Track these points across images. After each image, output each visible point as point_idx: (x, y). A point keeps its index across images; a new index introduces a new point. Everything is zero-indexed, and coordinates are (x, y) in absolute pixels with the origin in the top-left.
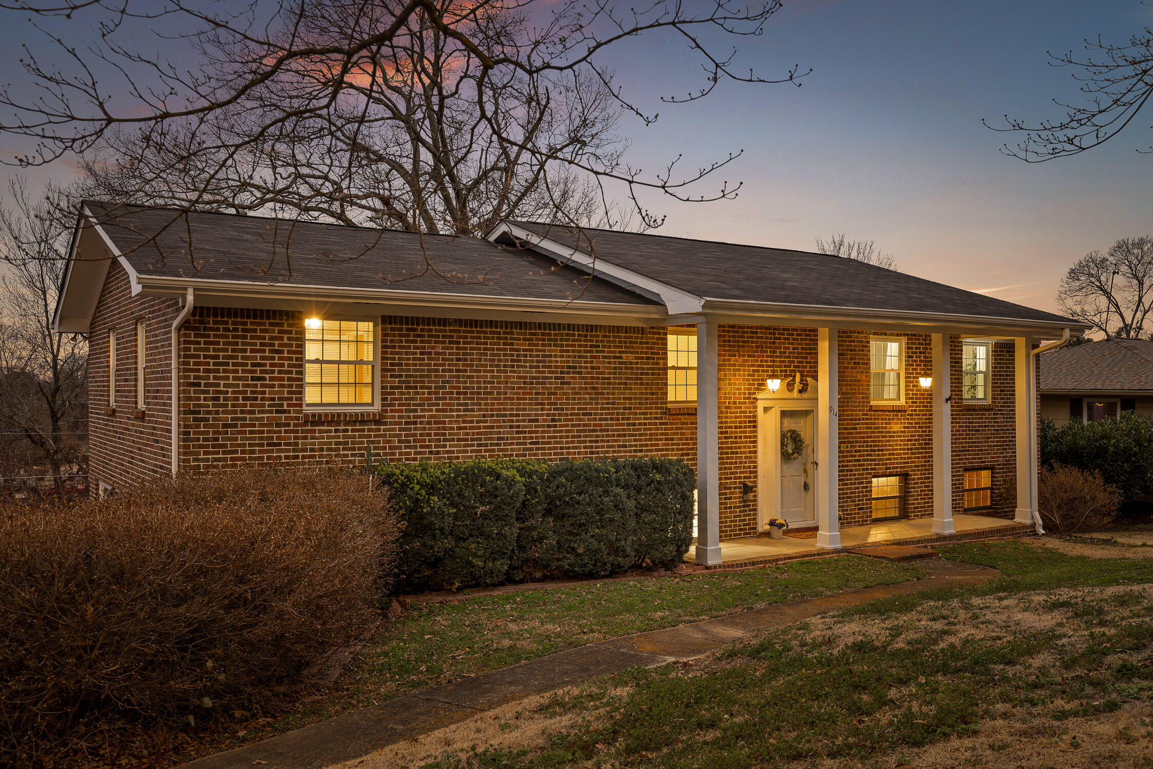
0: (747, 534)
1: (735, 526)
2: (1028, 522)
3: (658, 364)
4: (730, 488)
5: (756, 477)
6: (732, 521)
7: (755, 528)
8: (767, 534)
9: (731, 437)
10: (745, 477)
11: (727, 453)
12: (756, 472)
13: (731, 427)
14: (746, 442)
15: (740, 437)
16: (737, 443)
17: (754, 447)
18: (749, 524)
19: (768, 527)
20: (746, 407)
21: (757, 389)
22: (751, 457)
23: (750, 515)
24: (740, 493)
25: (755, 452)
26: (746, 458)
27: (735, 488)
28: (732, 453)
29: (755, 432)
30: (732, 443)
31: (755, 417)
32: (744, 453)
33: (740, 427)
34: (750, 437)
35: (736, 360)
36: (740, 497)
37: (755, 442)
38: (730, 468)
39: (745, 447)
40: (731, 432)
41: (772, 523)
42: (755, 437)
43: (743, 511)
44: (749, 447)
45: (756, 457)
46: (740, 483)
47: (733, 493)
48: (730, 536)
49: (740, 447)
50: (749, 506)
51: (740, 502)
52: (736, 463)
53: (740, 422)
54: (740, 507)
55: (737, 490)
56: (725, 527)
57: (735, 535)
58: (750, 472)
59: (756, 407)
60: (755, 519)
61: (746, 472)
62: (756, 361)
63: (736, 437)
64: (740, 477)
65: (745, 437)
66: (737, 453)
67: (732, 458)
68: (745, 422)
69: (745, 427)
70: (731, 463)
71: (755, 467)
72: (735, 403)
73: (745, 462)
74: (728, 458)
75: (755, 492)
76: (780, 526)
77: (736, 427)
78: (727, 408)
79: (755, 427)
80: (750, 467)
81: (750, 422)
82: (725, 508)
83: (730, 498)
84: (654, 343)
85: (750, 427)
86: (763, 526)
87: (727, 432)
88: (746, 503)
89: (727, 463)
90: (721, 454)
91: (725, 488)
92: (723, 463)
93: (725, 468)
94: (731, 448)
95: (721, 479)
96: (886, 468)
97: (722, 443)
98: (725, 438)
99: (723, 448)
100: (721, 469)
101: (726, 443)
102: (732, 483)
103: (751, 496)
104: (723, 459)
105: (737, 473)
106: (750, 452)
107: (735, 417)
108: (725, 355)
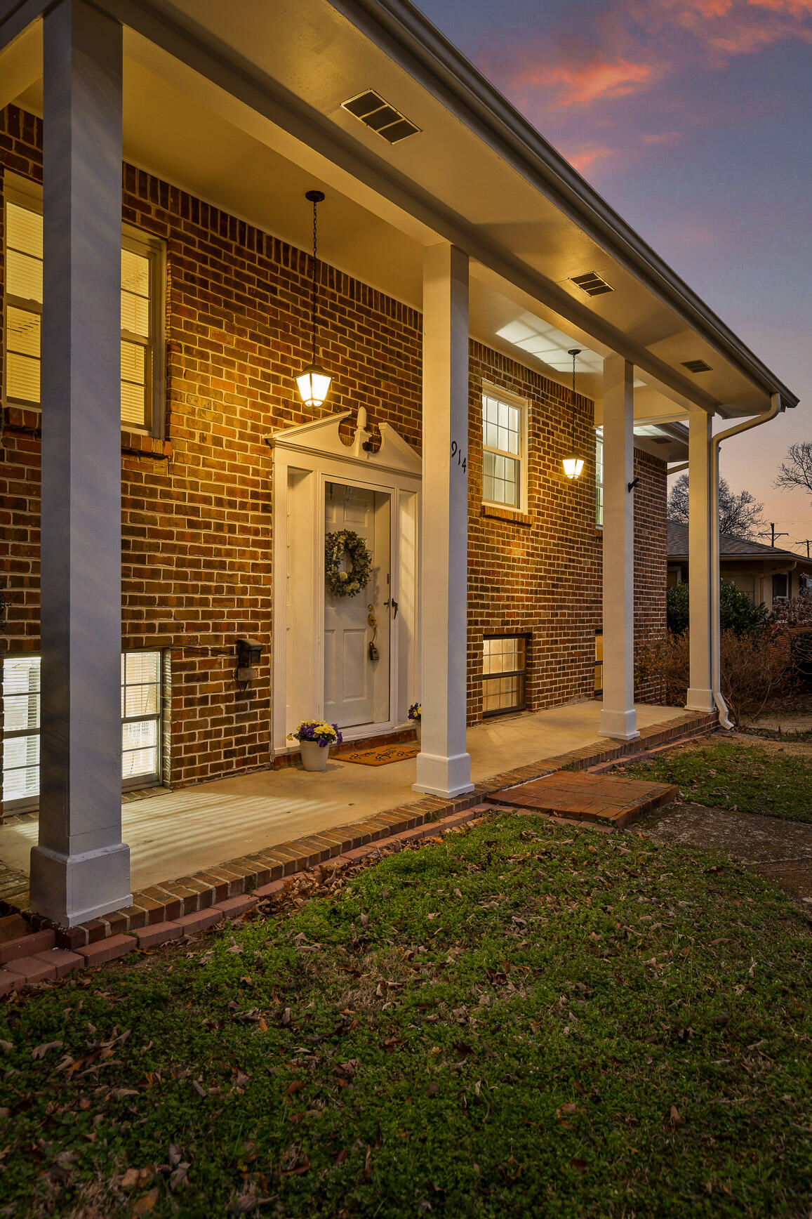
0: (245, 762)
1: (216, 745)
4: (204, 652)
5: (269, 627)
6: (207, 735)
7: (265, 748)
8: (294, 759)
9: (208, 526)
10: (242, 627)
11: (195, 564)
12: (268, 615)
13: (206, 500)
14: (246, 543)
15: (232, 529)
16: (222, 541)
17: (266, 556)
18: (251, 739)
19: (295, 743)
20: (246, 459)
21: (275, 422)
22: (256, 580)
23: (254, 716)
24: (230, 664)
25: (268, 568)
26: (245, 579)
27: (216, 652)
28: (209, 564)
29: (268, 521)
30: (208, 539)
31: (267, 485)
32: (242, 567)
33: (232, 504)
34: (256, 532)
35: (221, 337)
36: (228, 675)
37: (268, 545)
38: (204, 602)
39: (242, 554)
40: (208, 513)
41: (306, 734)
42: (268, 532)
43: (237, 708)
44: (254, 555)
45: (269, 581)
46: (229, 639)
47: (211, 664)
48: (203, 770)
49: (229, 553)
50: (252, 695)
51: (228, 687)
52: (219, 590)
53: (231, 492)
54: (228, 698)
55: (222, 658)
56: (188, 749)
57: (215, 768)
58: (256, 615)
59: (270, 463)
60: (265, 726)
61: (245, 615)
62: (272, 355)
63: (219, 527)
64: (230, 627)
65: (244, 530)
66: (222, 565)
67: (209, 577)
68: (243, 493)
69: (243, 506)
70: (206, 590)
71: (268, 604)
72: (217, 442)
73: (244, 591)
74: (197, 576)
75: (267, 661)
76: (324, 739)
77: (220, 502)
78: (196, 448)
79: (267, 509)
80: (254, 603)
81: (255, 495)
82: (190, 702)
83: (204, 677)
85: (255, 507)
86: (284, 740)
87: (195, 511)
88: (242, 688)
89: (195, 589)
90: (181, 563)
91: (191, 652)
92: (184, 589)
93: (191, 602)
94: (208, 552)
95: (179, 628)
96: (504, 623)
97: (182, 536)
98: (192, 524)
99: (182, 550)
100: (179, 602)
101: (195, 537)
102: (206, 639)
103: (256, 670)
104: (184, 576)
105: (221, 615)
106: (254, 567)
107: (218, 477)
108: (192, 315)
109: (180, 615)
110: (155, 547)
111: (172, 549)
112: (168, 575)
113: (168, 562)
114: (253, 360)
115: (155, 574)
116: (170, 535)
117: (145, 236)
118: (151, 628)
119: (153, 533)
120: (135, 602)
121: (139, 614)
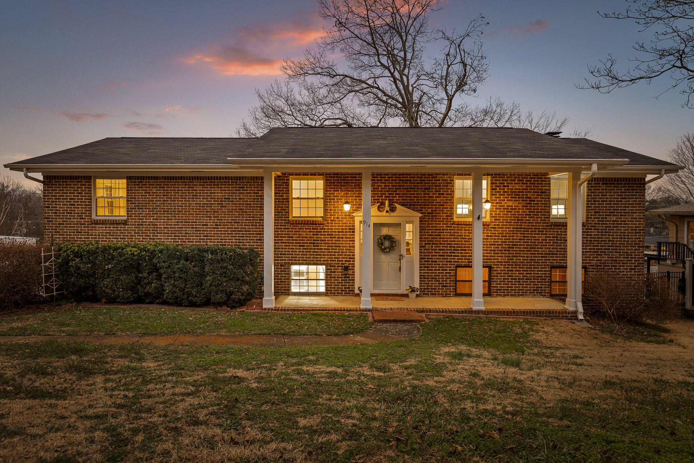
0: (347, 293)
1: (339, 288)
2: (572, 309)
3: (282, 196)
4: (335, 266)
5: (354, 261)
6: (335, 285)
7: (353, 291)
8: (359, 295)
9: (335, 238)
10: (345, 261)
11: (332, 246)
12: (354, 258)
13: (335, 232)
14: (347, 241)
15: (342, 238)
16: (340, 241)
17: (353, 244)
18: (348, 288)
20: (347, 221)
21: (356, 210)
22: (350, 250)
23: (350, 283)
24: (342, 269)
25: (354, 247)
26: (346, 250)
27: (338, 266)
28: (336, 246)
29: (354, 235)
30: (335, 241)
31: (354, 226)
32: (345, 247)
33: (342, 232)
34: (350, 238)
35: (339, 194)
36: (342, 272)
38: (335, 255)
39: (345, 244)
40: (335, 235)
42: (354, 238)
43: (344, 280)
44: (349, 244)
45: (354, 250)
46: (342, 264)
47: (337, 269)
48: (335, 293)
49: (341, 244)
50: (349, 277)
51: (342, 275)
52: (339, 252)
53: (342, 229)
54: (341, 278)
55: (340, 268)
56: (330, 288)
57: (338, 293)
58: (350, 258)
59: (354, 221)
60: (353, 285)
61: (347, 258)
62: (354, 194)
63: (339, 238)
64: (342, 261)
65: (346, 238)
66: (340, 246)
67: (336, 249)
68: (346, 229)
69: (346, 232)
70: (335, 252)
71: (354, 255)
73: (346, 252)
74: (333, 249)
75: (353, 270)
77: (339, 232)
78: (332, 220)
79: (353, 232)
80: (350, 255)
81: (349, 229)
82: (331, 277)
83: (335, 272)
84: (280, 185)
85: (350, 232)
87: (332, 235)
88: (346, 276)
89: (332, 252)
90: (328, 246)
91: (330, 266)
92: (329, 252)
93: (331, 255)
94: (336, 243)
95: (328, 261)
96: (469, 262)
97: (328, 240)
98: (331, 238)
99: (329, 243)
100: (328, 255)
101: (332, 241)
102: (336, 264)
103: (350, 272)
104: (329, 249)
105: (340, 258)
106: (349, 247)
107: (338, 226)
108: (331, 191)
109: (328, 258)
110: (322, 243)
111: (326, 243)
112: (325, 249)
113: (325, 246)
115: (322, 249)
116: (325, 240)
117: (322, 177)
118: (321, 261)
119: (321, 240)
120: (316, 255)
121: (318, 258)
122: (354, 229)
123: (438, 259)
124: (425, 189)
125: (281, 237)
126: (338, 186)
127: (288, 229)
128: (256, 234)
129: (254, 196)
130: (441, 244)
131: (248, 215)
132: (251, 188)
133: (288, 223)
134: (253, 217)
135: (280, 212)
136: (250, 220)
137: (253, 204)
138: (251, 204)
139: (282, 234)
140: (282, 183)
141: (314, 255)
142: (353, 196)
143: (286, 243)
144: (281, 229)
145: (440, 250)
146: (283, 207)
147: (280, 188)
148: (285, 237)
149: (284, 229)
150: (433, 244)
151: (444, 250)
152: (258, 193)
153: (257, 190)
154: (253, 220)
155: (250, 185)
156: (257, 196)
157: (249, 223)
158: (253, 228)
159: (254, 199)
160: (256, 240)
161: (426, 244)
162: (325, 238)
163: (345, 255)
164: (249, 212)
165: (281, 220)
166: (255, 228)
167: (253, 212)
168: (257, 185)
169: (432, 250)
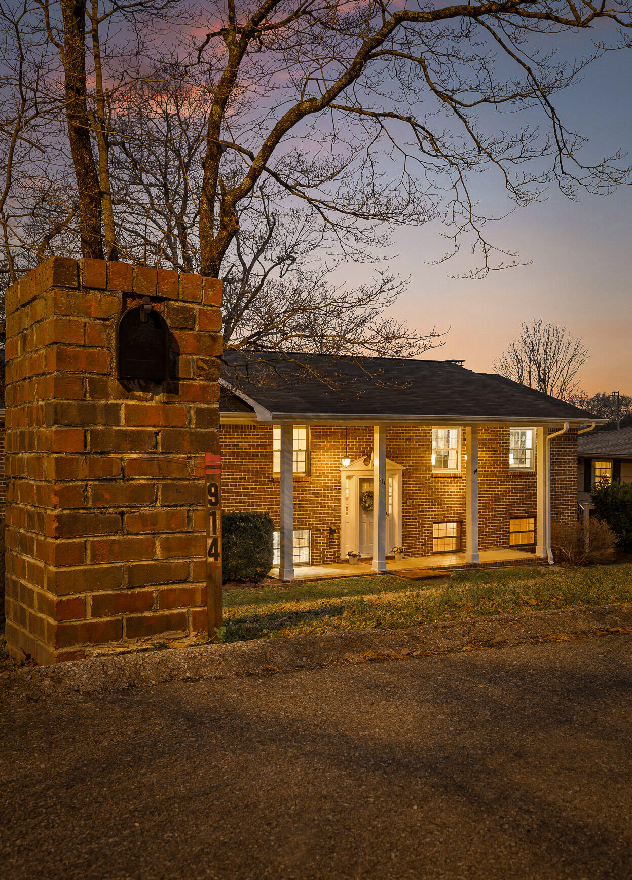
0: (332, 561)
1: (324, 555)
2: (543, 555)
3: (265, 448)
4: (320, 530)
5: (340, 523)
6: (321, 552)
7: (339, 557)
8: (347, 561)
9: (321, 496)
10: (331, 523)
11: (318, 507)
12: (340, 520)
13: (321, 490)
14: (332, 500)
15: (328, 496)
16: (325, 500)
17: (339, 503)
18: (334, 554)
19: (347, 557)
20: (333, 476)
21: (341, 464)
22: (336, 510)
23: (335, 548)
24: (328, 533)
25: (340, 506)
26: (332, 510)
27: (323, 530)
28: (321, 507)
29: (340, 492)
30: (321, 500)
31: (340, 482)
32: (331, 507)
33: (328, 490)
34: (336, 496)
35: (325, 445)
36: (327, 536)
38: (320, 517)
39: (331, 503)
40: (321, 493)
41: (350, 554)
42: (339, 496)
43: (330, 546)
44: (335, 503)
45: (340, 510)
46: (327, 527)
47: (322, 534)
48: (320, 562)
49: (327, 503)
50: (335, 542)
51: (327, 540)
52: (324, 513)
53: (328, 486)
54: (327, 543)
55: (325, 532)
56: (315, 556)
57: (323, 561)
58: (335, 520)
59: (340, 476)
60: (339, 551)
61: (333, 520)
62: (341, 445)
63: (324, 497)
64: (328, 523)
65: (332, 496)
66: (325, 507)
67: (322, 510)
68: (332, 486)
69: (332, 490)
70: (321, 514)
71: (339, 516)
72: (324, 473)
73: (332, 513)
74: (318, 510)
75: (339, 533)
76: (355, 556)
77: (324, 490)
78: (317, 477)
79: (339, 489)
80: (335, 516)
81: (335, 486)
82: (316, 544)
83: (320, 537)
84: (263, 435)
85: (335, 489)
86: (344, 556)
87: (318, 493)
88: (332, 541)
89: (318, 514)
90: (313, 507)
91: (316, 530)
92: (314, 514)
93: (316, 517)
94: (321, 503)
95: (313, 524)
96: (444, 517)
97: (314, 500)
98: (316, 497)
99: (314, 504)
100: (313, 517)
101: (318, 500)
102: (321, 527)
103: (336, 535)
104: (315, 510)
105: (325, 520)
106: (335, 506)
107: (324, 483)
108: (316, 442)
109: (313, 521)
110: (307, 504)
111: (311, 504)
112: (310, 511)
113: (311, 507)
114: (335, 449)
115: (307, 511)
116: (311, 500)
118: (306, 524)
119: (307, 501)
120: (301, 518)
121: (302, 521)
122: (340, 486)
123: (418, 515)
124: (407, 439)
125: (264, 498)
126: (323, 436)
127: (272, 488)
128: (236, 496)
129: (234, 449)
130: (420, 499)
131: (227, 472)
132: (230, 438)
133: (271, 481)
134: (233, 475)
135: (262, 468)
136: (229, 479)
137: (233, 459)
138: (230, 459)
139: (265, 495)
140: (265, 432)
141: (298, 518)
142: (339, 448)
143: (269, 505)
144: (264, 488)
145: (419, 505)
146: (265, 462)
147: (262, 439)
148: (268, 498)
149: (267, 488)
150: (414, 499)
151: (423, 505)
152: (238, 445)
153: (237, 442)
154: (232, 478)
155: (229, 435)
156: (237, 449)
157: (227, 482)
158: (232, 489)
159: (233, 452)
160: (236, 503)
161: (407, 500)
162: (311, 497)
163: (331, 516)
164: (228, 469)
165: (264, 478)
166: (235, 489)
167: (233, 469)
168: (238, 435)
169: (413, 506)
